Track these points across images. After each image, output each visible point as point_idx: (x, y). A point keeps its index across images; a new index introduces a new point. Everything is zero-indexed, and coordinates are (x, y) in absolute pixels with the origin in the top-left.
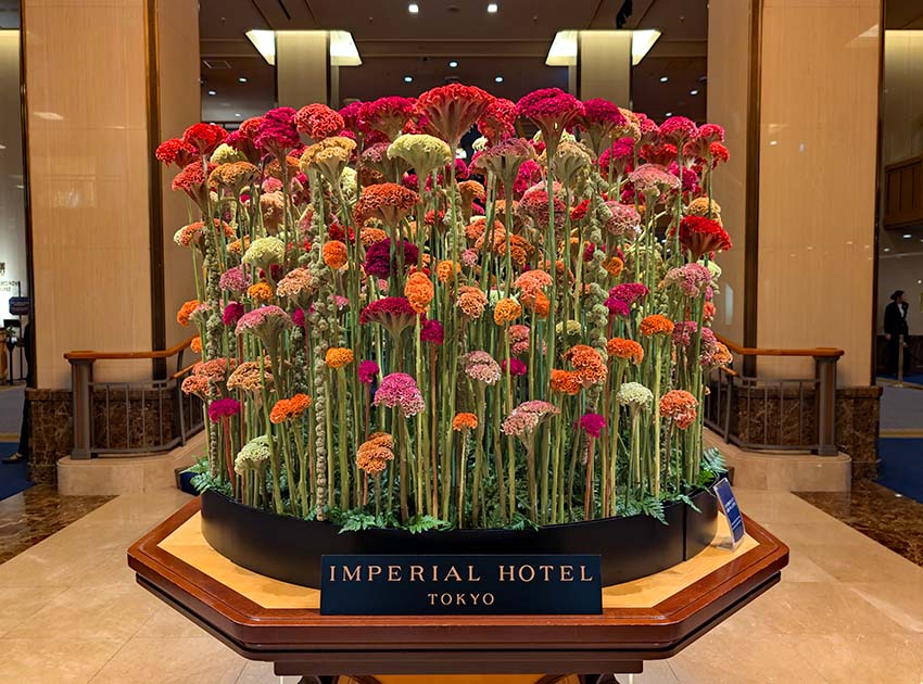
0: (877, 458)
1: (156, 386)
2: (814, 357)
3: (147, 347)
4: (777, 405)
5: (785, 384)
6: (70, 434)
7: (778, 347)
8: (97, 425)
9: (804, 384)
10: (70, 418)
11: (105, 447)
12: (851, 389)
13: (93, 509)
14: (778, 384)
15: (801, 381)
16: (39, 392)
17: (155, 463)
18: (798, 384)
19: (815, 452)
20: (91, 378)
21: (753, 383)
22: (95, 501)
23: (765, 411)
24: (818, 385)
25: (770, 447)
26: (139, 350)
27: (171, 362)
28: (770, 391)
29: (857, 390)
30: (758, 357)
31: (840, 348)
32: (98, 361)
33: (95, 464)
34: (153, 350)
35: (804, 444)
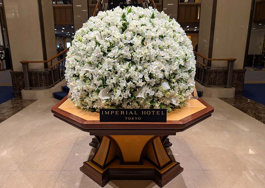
0: (243, 89)
1: (45, 70)
2: (228, 61)
3: (42, 59)
4: (216, 74)
5: (219, 69)
6: (24, 83)
7: (218, 58)
8: (31, 81)
9: (225, 68)
10: (23, 79)
11: (33, 87)
12: (237, 70)
13: (32, 103)
14: (217, 69)
15: (224, 68)
16: (14, 72)
17: (47, 91)
18: (222, 68)
19: (226, 87)
20: (28, 68)
21: (210, 68)
22: (32, 101)
23: (213, 76)
24: (228, 69)
25: (214, 86)
26: (40, 60)
28: (214, 70)
29: (239, 70)
30: (212, 61)
31: (235, 58)
32: (29, 63)
33: (31, 91)
34: (44, 60)
35: (223, 85)
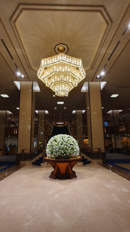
1: (30, 153)
2: (98, 149)
3: (29, 149)
5: (96, 152)
8: (24, 157)
10: (21, 157)
17: (30, 161)
24: (99, 152)
27: (32, 150)
29: (103, 152)
30: (93, 149)
31: (101, 148)
32: (25, 150)
33: (24, 162)
